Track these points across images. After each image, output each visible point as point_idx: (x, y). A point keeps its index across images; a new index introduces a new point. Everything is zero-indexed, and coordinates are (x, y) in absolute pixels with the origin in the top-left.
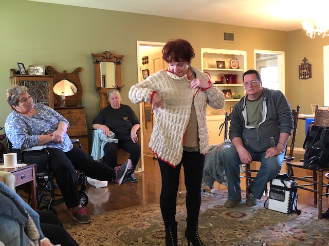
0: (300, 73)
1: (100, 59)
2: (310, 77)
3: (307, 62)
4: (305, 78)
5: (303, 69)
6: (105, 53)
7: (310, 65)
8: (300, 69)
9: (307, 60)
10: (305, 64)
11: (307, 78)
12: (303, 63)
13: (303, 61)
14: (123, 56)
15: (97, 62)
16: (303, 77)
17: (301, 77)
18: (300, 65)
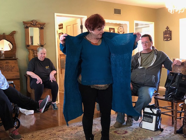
0: (164, 37)
1: (29, 25)
2: (171, 39)
3: (169, 30)
5: (166, 34)
6: (32, 21)
7: (171, 32)
8: (164, 34)
9: (169, 28)
10: (167, 30)
11: (169, 40)
13: (166, 28)
14: (45, 24)
15: (27, 28)
16: (166, 39)
17: (165, 40)
18: (164, 31)
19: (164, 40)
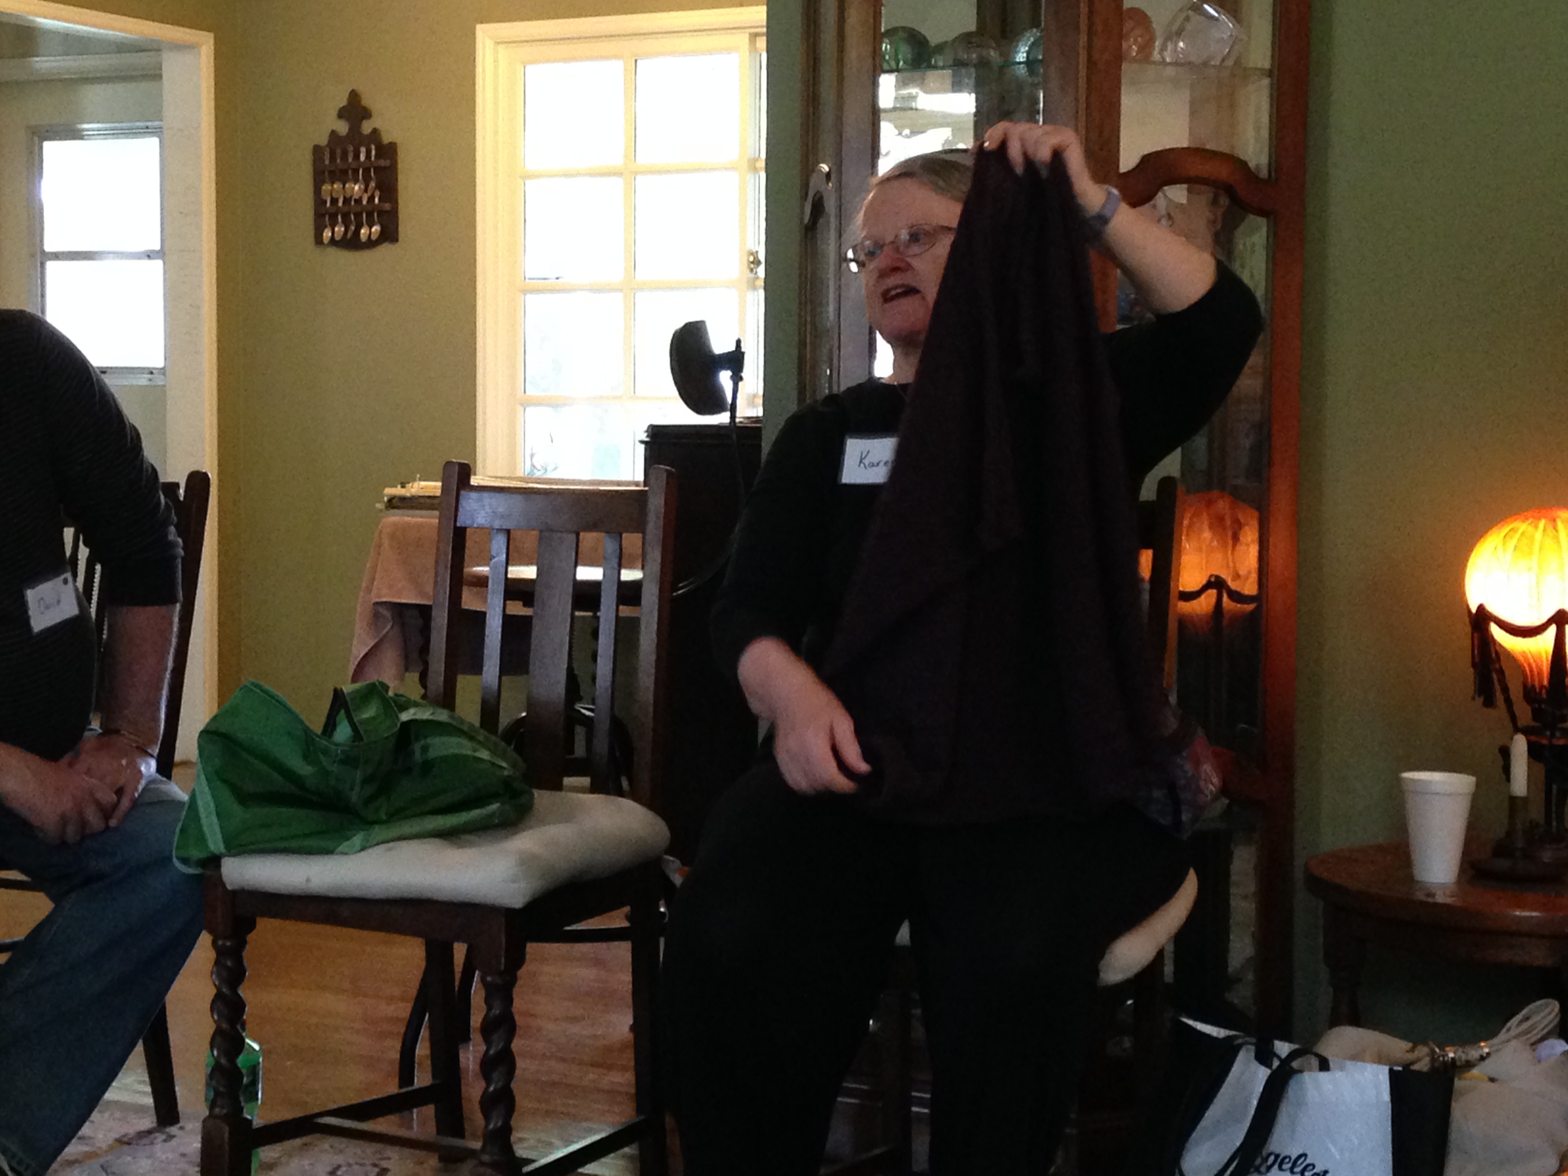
0: (319, 202)
2: (389, 235)
3: (367, 128)
4: (351, 243)
5: (342, 175)
7: (388, 151)
8: (320, 176)
9: (366, 114)
10: (355, 137)
11: (371, 244)
12: (343, 128)
13: (342, 114)
16: (339, 229)
17: (327, 234)
18: (323, 141)
19: (319, 240)
